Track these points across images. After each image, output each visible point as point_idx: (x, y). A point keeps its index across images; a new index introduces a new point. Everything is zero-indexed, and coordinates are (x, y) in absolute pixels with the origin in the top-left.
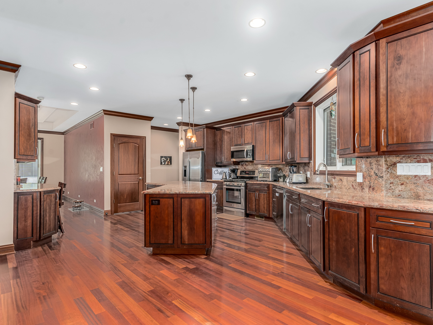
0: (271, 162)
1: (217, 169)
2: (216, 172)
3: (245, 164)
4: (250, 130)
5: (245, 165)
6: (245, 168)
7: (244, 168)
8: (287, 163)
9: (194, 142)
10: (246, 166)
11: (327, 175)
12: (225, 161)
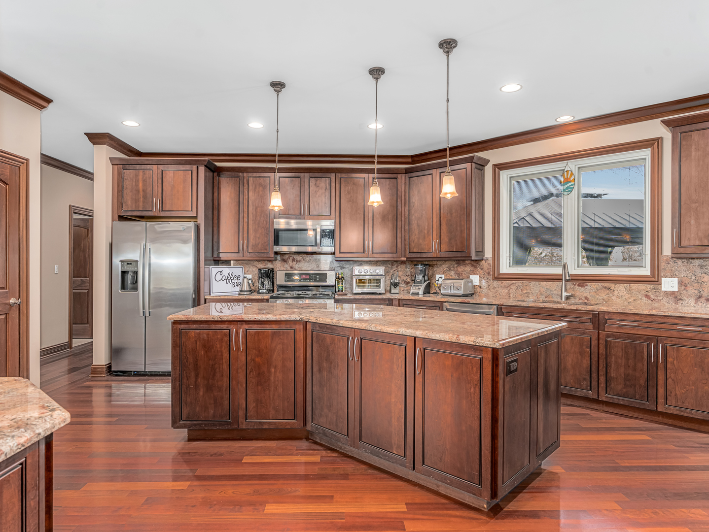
0: (376, 255)
1: (221, 269)
2: (219, 277)
3: (291, 258)
4: (326, 188)
5: (294, 260)
6: (291, 268)
7: (289, 268)
8: (409, 259)
9: (376, 205)
10: (295, 263)
11: (564, 282)
12: (250, 250)
